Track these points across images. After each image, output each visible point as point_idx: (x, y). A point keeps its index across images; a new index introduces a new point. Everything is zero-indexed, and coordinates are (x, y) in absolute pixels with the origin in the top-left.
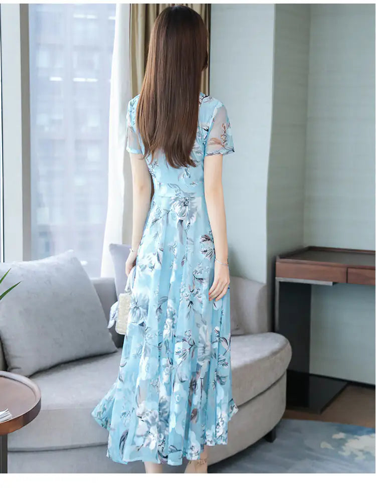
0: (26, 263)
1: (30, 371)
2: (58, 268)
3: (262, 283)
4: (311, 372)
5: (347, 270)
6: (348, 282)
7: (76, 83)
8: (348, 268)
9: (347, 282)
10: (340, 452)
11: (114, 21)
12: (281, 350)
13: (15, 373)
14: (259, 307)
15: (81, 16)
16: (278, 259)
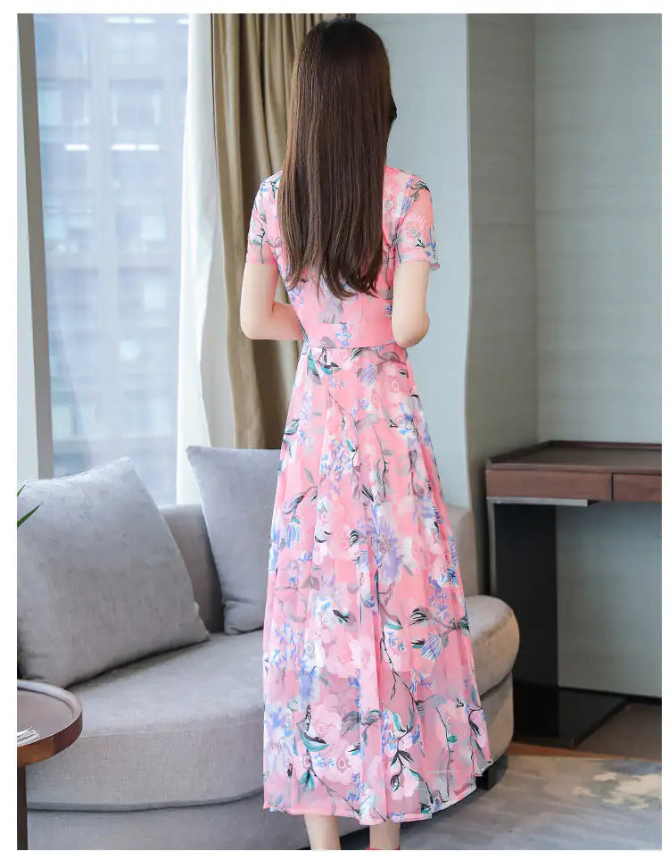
2: (103, 492)
4: (562, 683)
5: (613, 478)
6: (615, 499)
7: (117, 153)
8: (612, 475)
9: (612, 499)
10: (606, 801)
11: (186, 27)
16: (489, 464)
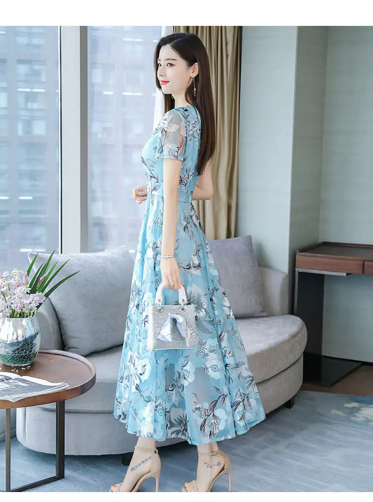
0: (82, 254)
1: (87, 352)
3: (284, 273)
4: (323, 354)
5: (364, 263)
6: (365, 273)
7: (124, 96)
8: (364, 262)
9: (363, 273)
10: (353, 419)
12: (298, 333)
13: (72, 352)
14: (282, 293)
15: (131, 40)
16: (298, 253)
